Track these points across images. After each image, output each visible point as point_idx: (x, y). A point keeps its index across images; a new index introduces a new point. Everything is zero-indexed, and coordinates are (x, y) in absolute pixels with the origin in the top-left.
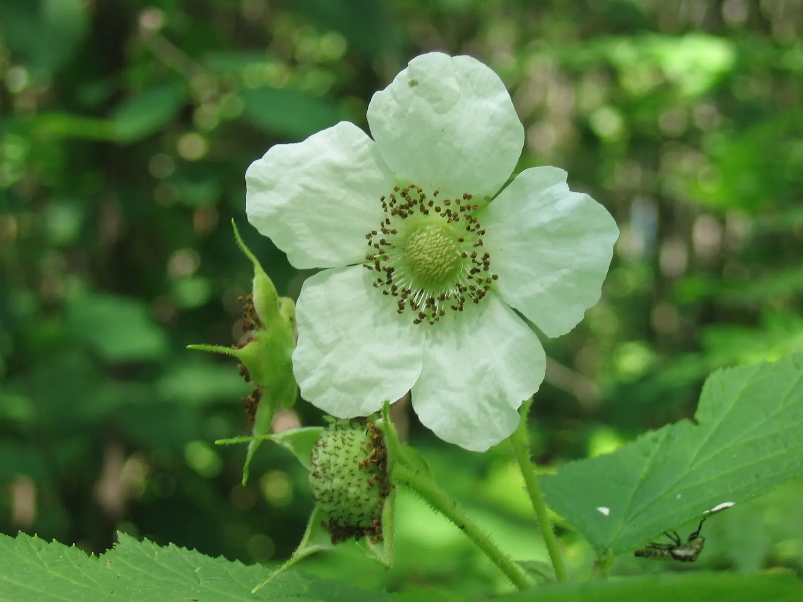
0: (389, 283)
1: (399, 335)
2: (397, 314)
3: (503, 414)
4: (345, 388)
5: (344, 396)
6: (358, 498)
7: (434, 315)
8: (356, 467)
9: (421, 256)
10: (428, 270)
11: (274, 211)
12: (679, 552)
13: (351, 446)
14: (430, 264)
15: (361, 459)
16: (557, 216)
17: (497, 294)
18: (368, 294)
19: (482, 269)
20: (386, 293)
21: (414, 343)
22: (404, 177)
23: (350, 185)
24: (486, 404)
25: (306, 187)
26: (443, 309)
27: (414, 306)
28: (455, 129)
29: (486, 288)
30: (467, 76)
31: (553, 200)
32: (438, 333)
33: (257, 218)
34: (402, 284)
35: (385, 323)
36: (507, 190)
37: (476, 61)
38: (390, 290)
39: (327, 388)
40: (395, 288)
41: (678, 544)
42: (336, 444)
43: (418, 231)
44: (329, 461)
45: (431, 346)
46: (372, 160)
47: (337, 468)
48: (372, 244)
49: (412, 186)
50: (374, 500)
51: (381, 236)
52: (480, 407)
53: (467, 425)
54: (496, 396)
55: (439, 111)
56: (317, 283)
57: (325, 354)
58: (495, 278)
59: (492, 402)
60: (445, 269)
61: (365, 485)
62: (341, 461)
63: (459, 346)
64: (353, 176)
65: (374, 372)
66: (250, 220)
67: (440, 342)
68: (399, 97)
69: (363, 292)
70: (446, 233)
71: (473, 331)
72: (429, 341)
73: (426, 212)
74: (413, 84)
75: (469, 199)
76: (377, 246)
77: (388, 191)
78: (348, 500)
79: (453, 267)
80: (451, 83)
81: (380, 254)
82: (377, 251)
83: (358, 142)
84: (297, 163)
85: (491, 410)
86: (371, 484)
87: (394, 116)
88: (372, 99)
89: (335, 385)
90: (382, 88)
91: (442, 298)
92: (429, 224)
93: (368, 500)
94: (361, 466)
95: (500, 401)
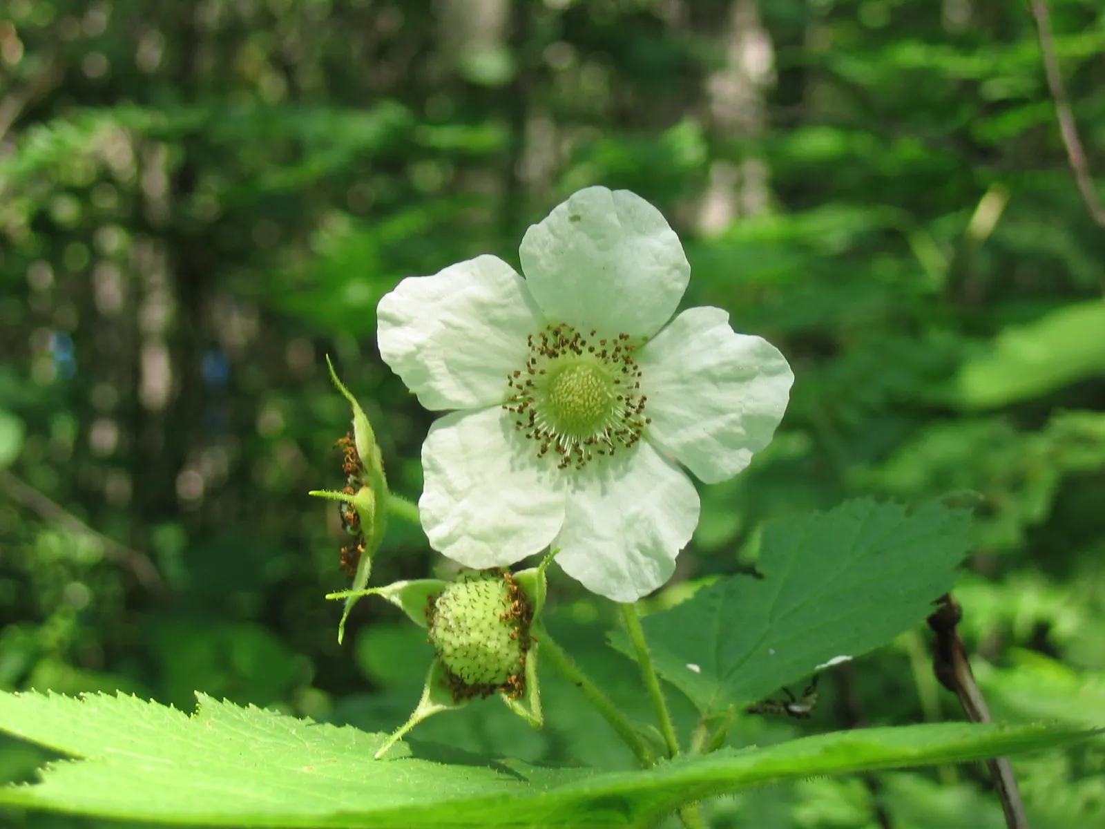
0: (532, 425)
1: (539, 480)
2: (537, 458)
3: (656, 564)
4: (482, 537)
5: (480, 545)
6: (498, 653)
7: (580, 460)
8: (497, 620)
9: (570, 398)
10: (576, 412)
11: (413, 349)
12: (796, 708)
13: (488, 598)
14: (580, 406)
15: (501, 612)
16: (725, 359)
17: (648, 439)
18: (506, 437)
19: (633, 413)
20: (529, 436)
21: (557, 487)
22: (553, 315)
23: (495, 323)
24: (637, 553)
25: (448, 324)
26: (590, 453)
27: (559, 449)
28: (616, 267)
29: (638, 432)
30: (629, 211)
31: (717, 342)
32: (581, 480)
33: (391, 355)
34: (544, 427)
35: (522, 467)
36: (666, 332)
37: (636, 196)
38: (532, 433)
39: (460, 536)
40: (537, 432)
41: (794, 701)
42: (470, 596)
43: (567, 372)
44: (464, 614)
45: (573, 492)
46: (519, 296)
47: (475, 621)
48: (513, 385)
49: (564, 325)
50: (515, 654)
51: (525, 376)
52: (631, 556)
53: (617, 576)
54: (649, 544)
55: (600, 248)
56: (447, 425)
57: (458, 500)
58: (648, 421)
59: (644, 551)
60: (595, 412)
61: (505, 639)
62: (479, 614)
63: (604, 492)
64: (498, 313)
65: (514, 520)
66: (384, 357)
67: (582, 488)
68: (558, 232)
69: (500, 435)
70: (597, 373)
71: (619, 477)
72: (571, 487)
73: (580, 353)
74: (575, 219)
75: (626, 340)
76: (520, 387)
77: (535, 329)
78: (486, 655)
79: (602, 410)
80: (613, 218)
81: (522, 395)
82: (520, 392)
83: (506, 276)
84: (436, 298)
85: (642, 559)
86: (512, 638)
87: (553, 252)
88: (527, 233)
89: (470, 535)
90: (538, 222)
91: (590, 442)
92: (579, 364)
93: (507, 655)
94: (501, 619)
95: (654, 551)
